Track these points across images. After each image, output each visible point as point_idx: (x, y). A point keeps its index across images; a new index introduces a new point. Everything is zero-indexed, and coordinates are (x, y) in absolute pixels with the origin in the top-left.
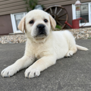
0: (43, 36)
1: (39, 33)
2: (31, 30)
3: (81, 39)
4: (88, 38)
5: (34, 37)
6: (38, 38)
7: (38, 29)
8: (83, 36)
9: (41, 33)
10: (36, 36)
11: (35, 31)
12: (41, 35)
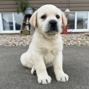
0: (55, 32)
1: (51, 29)
2: (43, 26)
3: (75, 45)
4: (81, 45)
5: (46, 33)
6: (50, 33)
7: (50, 25)
8: (75, 43)
9: (52, 29)
10: (48, 32)
11: (47, 26)
12: (53, 31)
